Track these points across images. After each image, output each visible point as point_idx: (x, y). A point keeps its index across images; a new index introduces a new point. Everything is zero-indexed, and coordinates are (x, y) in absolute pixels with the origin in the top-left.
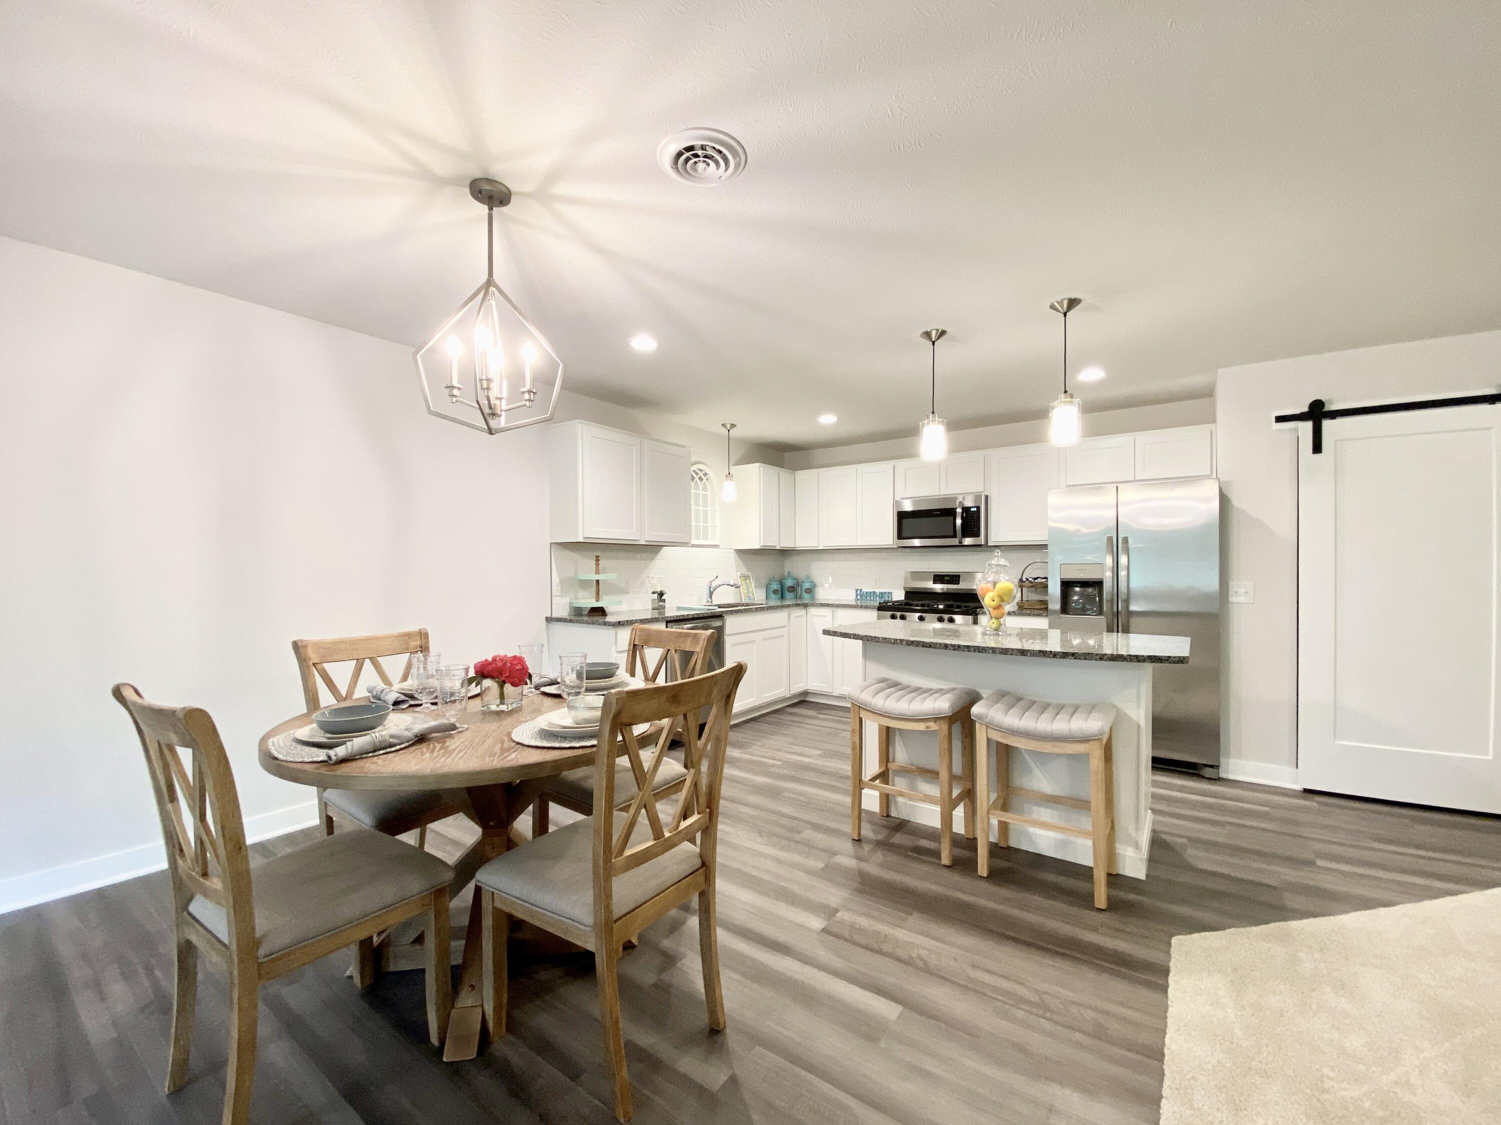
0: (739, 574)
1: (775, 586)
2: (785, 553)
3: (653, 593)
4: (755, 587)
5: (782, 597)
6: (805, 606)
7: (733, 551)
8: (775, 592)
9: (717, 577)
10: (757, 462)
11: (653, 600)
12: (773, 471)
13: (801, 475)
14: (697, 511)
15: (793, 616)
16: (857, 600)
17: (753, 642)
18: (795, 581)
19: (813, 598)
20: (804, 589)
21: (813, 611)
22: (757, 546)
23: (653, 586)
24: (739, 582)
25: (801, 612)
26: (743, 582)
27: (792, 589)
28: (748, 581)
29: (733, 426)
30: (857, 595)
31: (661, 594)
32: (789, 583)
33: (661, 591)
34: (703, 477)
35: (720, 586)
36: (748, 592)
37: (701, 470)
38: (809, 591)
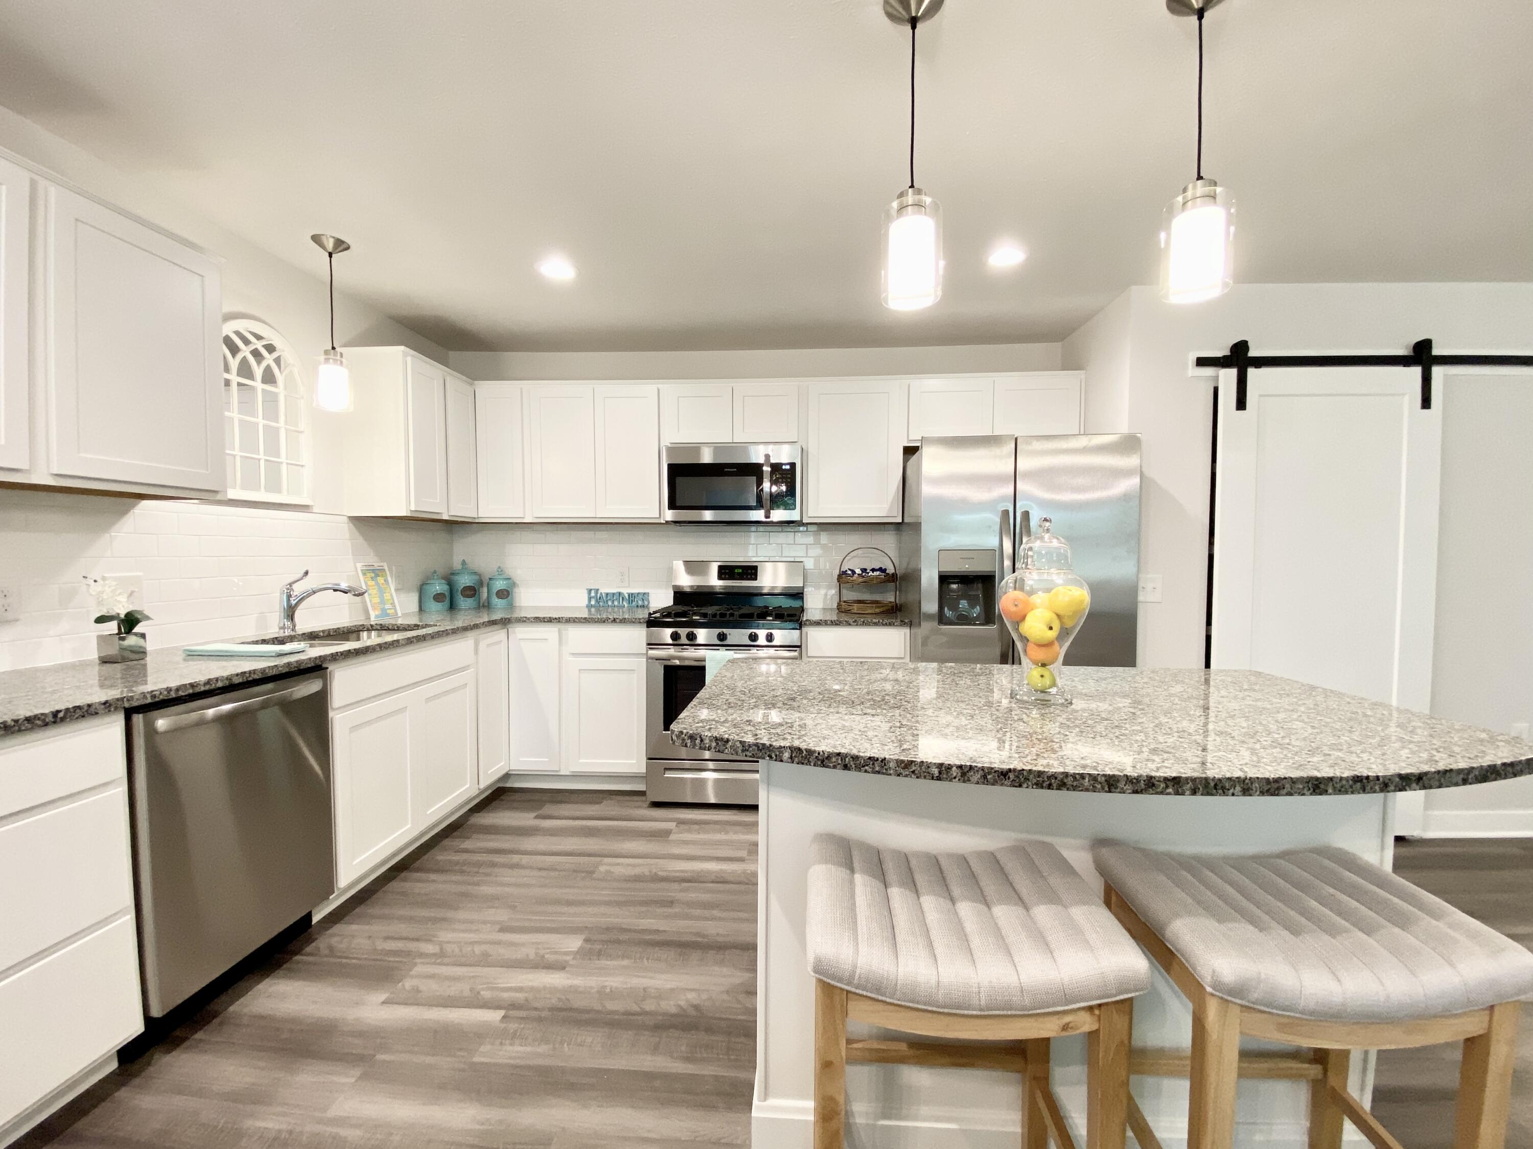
0: (359, 565)
1: (439, 587)
2: (453, 526)
3: (101, 620)
4: (397, 590)
5: (452, 607)
6: (505, 622)
7: (345, 519)
8: (438, 598)
9: (306, 573)
10: (402, 345)
11: (102, 639)
12: (433, 370)
13: (487, 389)
14: (248, 429)
15: (483, 645)
16: (589, 606)
17: (403, 710)
18: (477, 577)
19: (511, 607)
20: (495, 591)
21: (520, 632)
22: (401, 511)
23: (100, 603)
24: (362, 583)
25: (498, 635)
26: (371, 583)
27: (471, 592)
28: (381, 580)
29: (341, 245)
30: (590, 599)
31: (129, 622)
32: (464, 581)
33: (128, 615)
34: (264, 352)
35: (314, 592)
36: (383, 602)
37: (259, 337)
38: (504, 594)
